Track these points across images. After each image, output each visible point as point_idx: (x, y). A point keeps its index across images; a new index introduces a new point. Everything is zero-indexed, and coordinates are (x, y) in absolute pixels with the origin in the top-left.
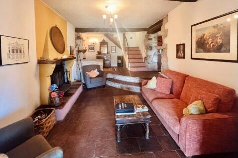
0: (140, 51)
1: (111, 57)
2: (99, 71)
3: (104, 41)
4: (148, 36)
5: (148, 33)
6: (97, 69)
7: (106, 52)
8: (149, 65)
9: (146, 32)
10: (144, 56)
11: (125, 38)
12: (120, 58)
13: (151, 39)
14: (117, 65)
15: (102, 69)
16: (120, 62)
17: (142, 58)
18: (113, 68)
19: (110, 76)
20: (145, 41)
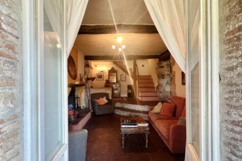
0: (152, 79)
1: (120, 86)
2: (107, 99)
3: (113, 68)
4: (160, 64)
5: (159, 61)
6: (105, 98)
7: (115, 81)
8: (161, 94)
9: (158, 60)
10: (156, 85)
11: (135, 65)
12: (129, 87)
13: (163, 67)
14: (126, 95)
15: (110, 98)
16: (130, 91)
17: (154, 88)
18: (123, 98)
19: (118, 105)
20: (156, 69)
